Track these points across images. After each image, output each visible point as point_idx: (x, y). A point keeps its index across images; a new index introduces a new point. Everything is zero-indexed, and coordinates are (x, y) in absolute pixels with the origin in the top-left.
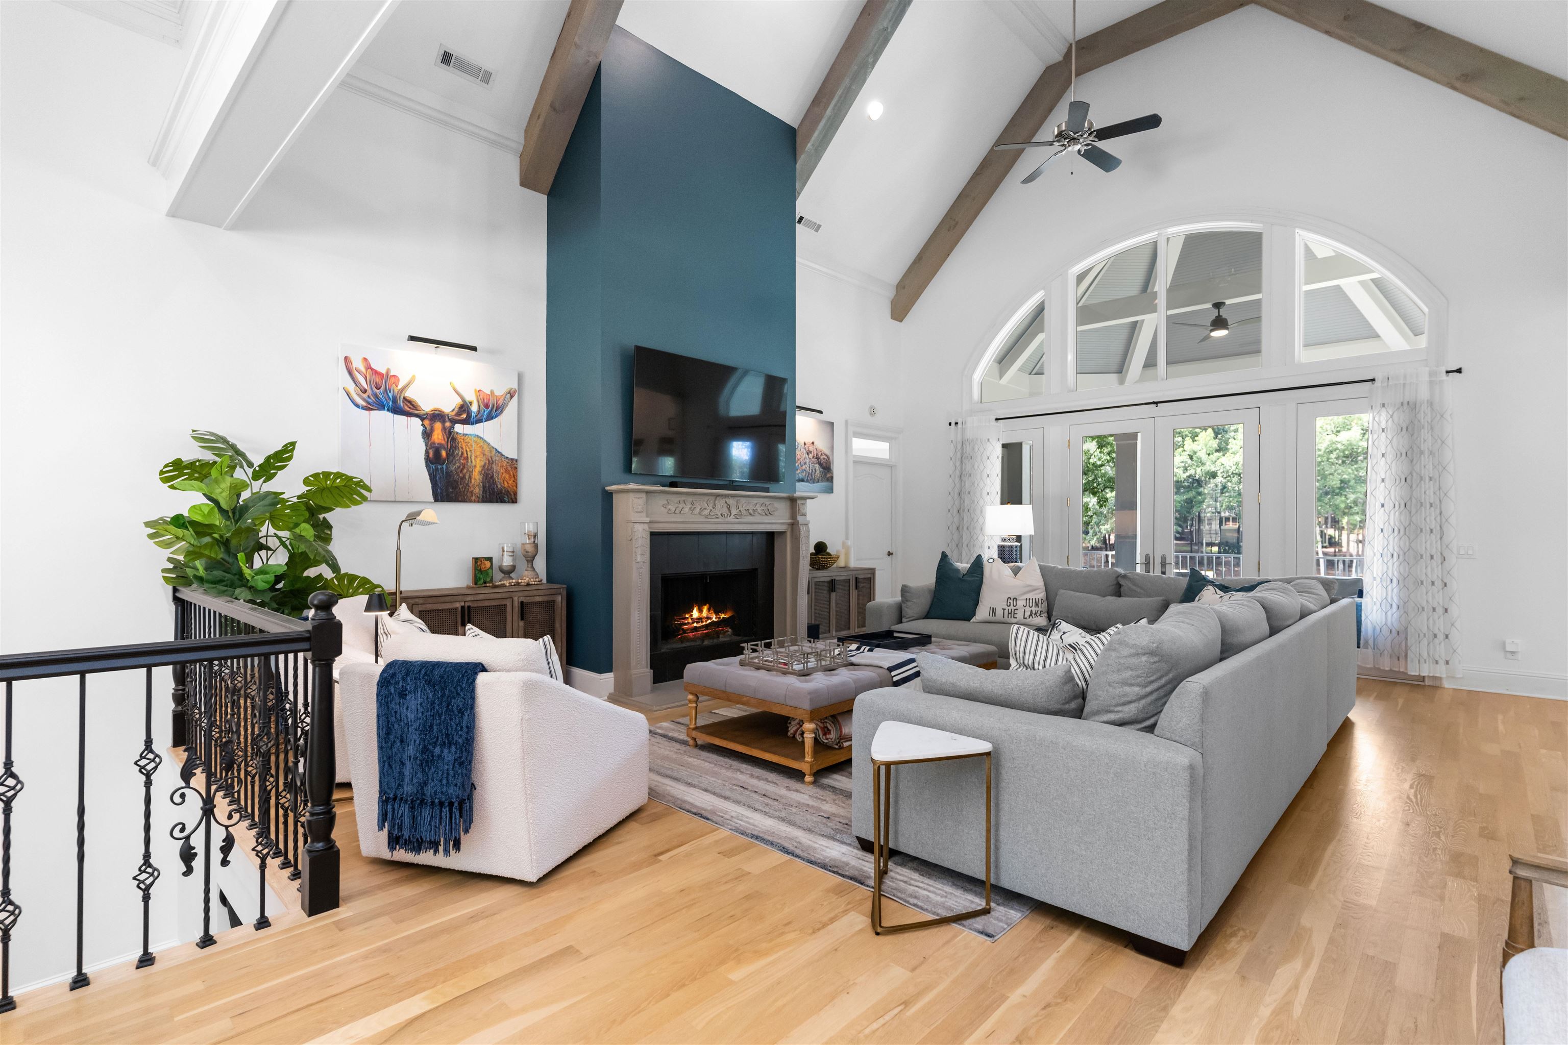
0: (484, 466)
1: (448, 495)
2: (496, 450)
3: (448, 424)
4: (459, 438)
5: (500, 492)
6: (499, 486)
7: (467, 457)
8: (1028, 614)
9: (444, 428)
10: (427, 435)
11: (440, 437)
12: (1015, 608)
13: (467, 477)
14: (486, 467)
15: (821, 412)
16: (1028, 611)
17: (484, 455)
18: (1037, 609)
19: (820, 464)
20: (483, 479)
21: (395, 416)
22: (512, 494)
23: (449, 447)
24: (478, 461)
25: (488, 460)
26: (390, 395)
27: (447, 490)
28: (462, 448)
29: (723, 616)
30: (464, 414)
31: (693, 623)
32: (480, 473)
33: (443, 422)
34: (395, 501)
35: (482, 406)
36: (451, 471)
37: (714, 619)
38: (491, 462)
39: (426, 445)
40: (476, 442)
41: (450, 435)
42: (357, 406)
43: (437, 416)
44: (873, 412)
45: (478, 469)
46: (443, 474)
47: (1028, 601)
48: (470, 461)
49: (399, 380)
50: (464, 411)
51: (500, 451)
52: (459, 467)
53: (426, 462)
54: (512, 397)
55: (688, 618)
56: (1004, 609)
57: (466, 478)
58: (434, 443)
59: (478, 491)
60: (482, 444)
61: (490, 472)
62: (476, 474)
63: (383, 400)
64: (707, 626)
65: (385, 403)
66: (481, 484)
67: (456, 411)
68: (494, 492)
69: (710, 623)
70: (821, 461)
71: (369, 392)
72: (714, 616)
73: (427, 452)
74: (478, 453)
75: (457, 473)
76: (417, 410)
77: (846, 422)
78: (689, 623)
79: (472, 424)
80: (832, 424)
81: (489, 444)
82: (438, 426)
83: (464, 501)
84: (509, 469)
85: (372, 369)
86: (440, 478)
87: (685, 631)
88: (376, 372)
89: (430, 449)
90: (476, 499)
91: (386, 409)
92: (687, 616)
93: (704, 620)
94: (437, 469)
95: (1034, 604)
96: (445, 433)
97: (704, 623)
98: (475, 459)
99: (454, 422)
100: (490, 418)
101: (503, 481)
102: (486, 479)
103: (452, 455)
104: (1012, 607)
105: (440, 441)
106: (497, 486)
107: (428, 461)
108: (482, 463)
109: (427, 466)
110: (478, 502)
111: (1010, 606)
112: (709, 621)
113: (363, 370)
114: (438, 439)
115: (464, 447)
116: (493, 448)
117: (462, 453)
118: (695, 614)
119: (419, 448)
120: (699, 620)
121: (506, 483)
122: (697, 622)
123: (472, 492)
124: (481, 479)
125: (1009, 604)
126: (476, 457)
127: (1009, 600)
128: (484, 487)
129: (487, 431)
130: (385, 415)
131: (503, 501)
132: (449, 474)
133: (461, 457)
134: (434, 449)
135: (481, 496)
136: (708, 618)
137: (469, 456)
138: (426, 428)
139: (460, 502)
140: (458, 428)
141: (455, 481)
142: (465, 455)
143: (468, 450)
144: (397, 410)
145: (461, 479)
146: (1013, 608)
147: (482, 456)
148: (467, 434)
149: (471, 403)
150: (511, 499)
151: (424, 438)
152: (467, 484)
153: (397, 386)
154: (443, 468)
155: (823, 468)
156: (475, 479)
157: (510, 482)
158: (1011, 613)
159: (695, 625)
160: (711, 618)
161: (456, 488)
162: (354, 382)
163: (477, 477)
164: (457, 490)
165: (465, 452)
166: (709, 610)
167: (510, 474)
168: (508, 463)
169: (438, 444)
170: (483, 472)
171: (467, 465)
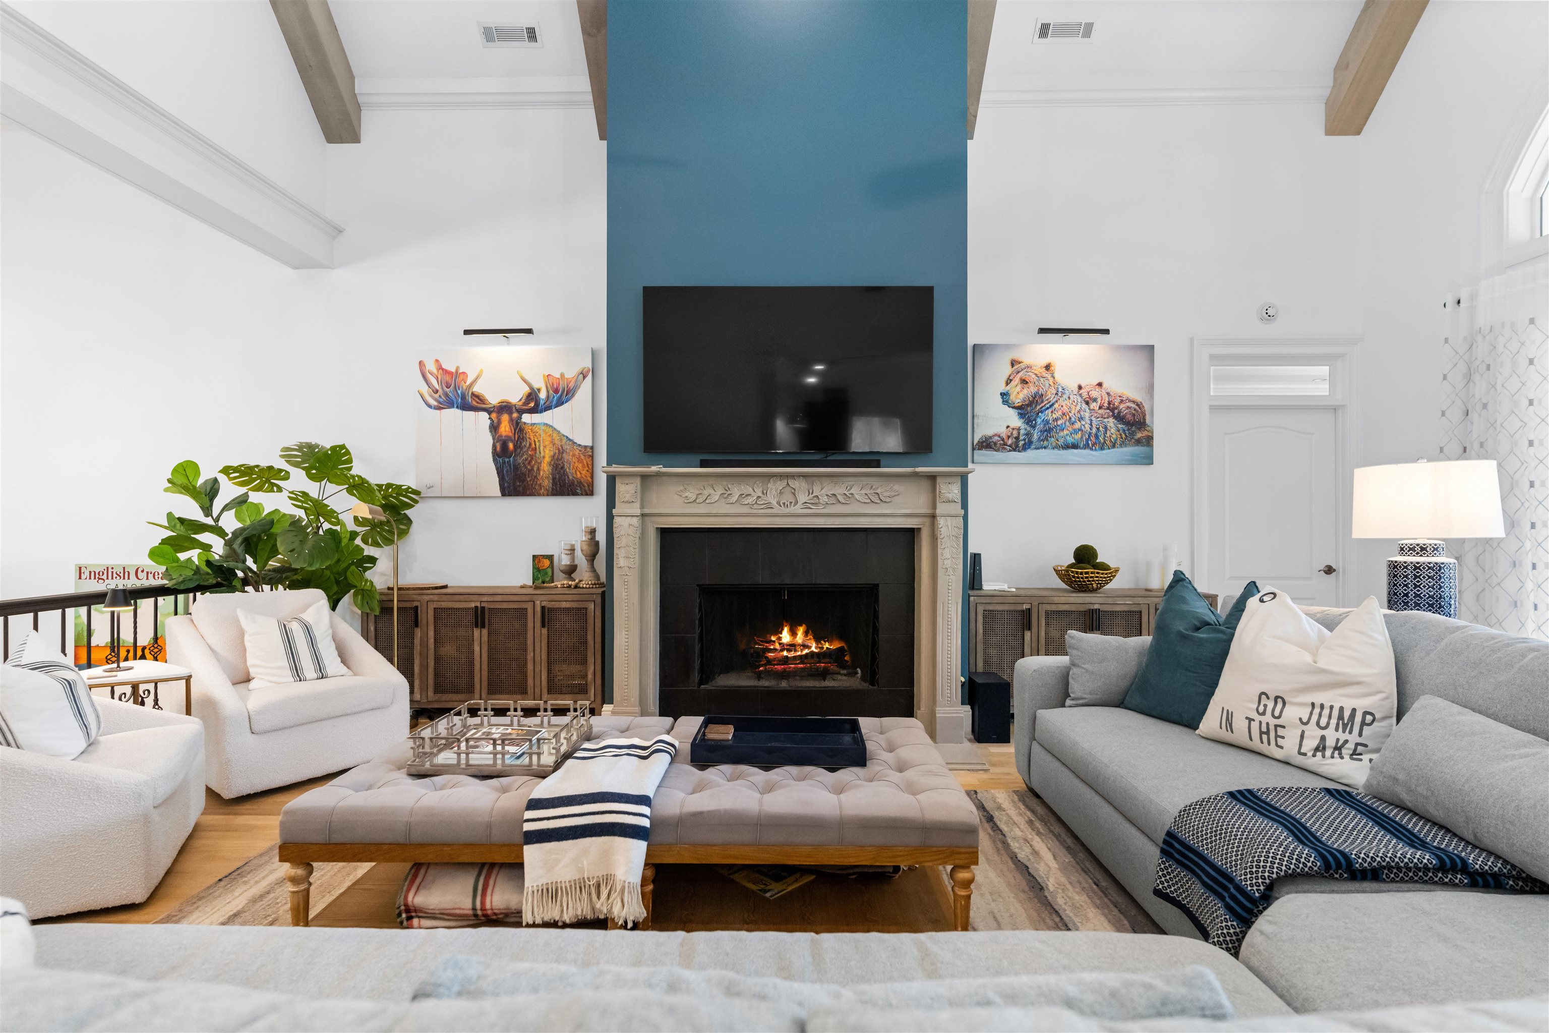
0: (553, 456)
1: (515, 489)
2: (567, 437)
3: (515, 415)
4: (527, 429)
5: (572, 483)
6: (571, 477)
7: (536, 448)
8: (1310, 744)
9: (511, 420)
10: (494, 428)
11: (507, 429)
12: (1277, 722)
13: (535, 469)
14: (556, 457)
15: (1106, 332)
16: (1313, 737)
17: (554, 444)
18: (1343, 737)
19: (1119, 418)
20: (552, 470)
21: (464, 412)
22: (586, 485)
23: (516, 439)
24: (547, 451)
25: (559, 449)
26: (459, 392)
27: (514, 483)
28: (530, 438)
29: (827, 645)
30: (533, 403)
31: (782, 650)
32: (550, 464)
33: (510, 413)
34: (464, 497)
35: (551, 392)
36: (519, 464)
37: (813, 649)
38: (561, 451)
39: (494, 439)
40: (544, 431)
41: (518, 426)
42: (430, 406)
43: (505, 408)
44: (1268, 316)
45: (547, 459)
46: (511, 468)
47: (1317, 710)
48: (538, 452)
49: (467, 376)
50: (532, 399)
51: (571, 438)
52: (526, 459)
53: (493, 456)
54: (584, 377)
55: (774, 642)
56: (1250, 720)
57: (533, 470)
58: (501, 436)
59: (547, 483)
60: (551, 433)
61: (560, 462)
62: (545, 465)
63: (453, 397)
64: (802, 658)
65: (455, 400)
66: (551, 476)
67: (523, 401)
68: (564, 484)
69: (807, 654)
70: (1119, 413)
71: (440, 392)
72: (814, 645)
73: (494, 446)
74: (547, 443)
75: (525, 466)
76: (484, 404)
77: (1192, 340)
78: (775, 650)
79: (541, 412)
80: (1150, 349)
81: (559, 432)
82: (505, 417)
83: (532, 494)
84: (582, 457)
85: (443, 369)
86: (507, 472)
87: (769, 661)
88: (446, 372)
89: (497, 442)
90: (545, 493)
91: (455, 406)
92: (773, 638)
93: (798, 648)
94: (504, 462)
95: (1334, 722)
96: (513, 424)
97: (799, 653)
98: (544, 449)
99: (521, 412)
100: (560, 403)
101: (576, 471)
102: (556, 470)
103: (520, 447)
104: (1268, 718)
105: (508, 433)
106: (568, 477)
107: (496, 455)
108: (552, 453)
109: (494, 460)
110: (548, 495)
111: (1264, 713)
112: (806, 651)
113: (435, 371)
114: (505, 431)
115: (532, 437)
116: (564, 436)
117: (530, 444)
118: (786, 636)
119: (486, 442)
120: (792, 647)
121: (578, 473)
122: (789, 651)
123: (540, 485)
124: (550, 471)
125: (1261, 709)
126: (545, 447)
127: (1264, 700)
128: (554, 479)
129: (556, 418)
130: (455, 412)
131: (574, 493)
132: (516, 467)
133: (529, 448)
134: (501, 442)
135: (551, 489)
136: (805, 646)
137: (537, 446)
138: (493, 421)
139: (528, 495)
140: (526, 418)
141: (523, 474)
142: (534, 446)
143: (536, 440)
144: (465, 406)
145: (529, 471)
146: (1273, 722)
147: (551, 445)
148: (535, 424)
149: (539, 390)
150: (585, 491)
151: (491, 432)
152: (535, 477)
153: (465, 383)
154: (510, 461)
155: (1128, 423)
156: (544, 471)
157: (583, 472)
158: (1268, 733)
159: (785, 653)
160: (809, 647)
161: (524, 480)
162: (428, 384)
163: (546, 469)
164: (524, 483)
165: (533, 443)
166: (806, 633)
167: (582, 462)
168: (580, 451)
169: (505, 436)
170: (552, 463)
171: (536, 457)
